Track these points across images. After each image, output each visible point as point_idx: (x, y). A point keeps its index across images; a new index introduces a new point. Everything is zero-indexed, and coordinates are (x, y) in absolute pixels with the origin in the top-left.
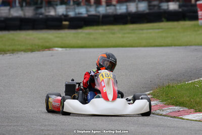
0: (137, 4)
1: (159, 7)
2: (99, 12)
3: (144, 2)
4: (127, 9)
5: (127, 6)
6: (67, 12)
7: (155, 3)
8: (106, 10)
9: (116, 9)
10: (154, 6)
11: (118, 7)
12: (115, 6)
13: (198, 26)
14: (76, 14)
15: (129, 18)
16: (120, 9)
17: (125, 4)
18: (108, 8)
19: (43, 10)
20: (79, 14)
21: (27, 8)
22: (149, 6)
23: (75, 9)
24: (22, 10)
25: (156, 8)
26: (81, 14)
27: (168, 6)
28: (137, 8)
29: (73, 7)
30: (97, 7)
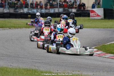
0: (59, 9)
1: (68, 10)
2: (42, 12)
3: (61, 8)
4: (54, 11)
5: (54, 9)
6: (28, 11)
7: (66, 9)
8: (45, 11)
9: (49, 11)
10: (66, 10)
11: (50, 10)
12: (49, 9)
13: (90, 19)
14: (32, 12)
15: (57, 15)
16: (51, 11)
17: (53, 9)
18: (46, 10)
19: (18, 10)
20: (33, 12)
21: (11, 9)
22: (64, 10)
23: (32, 10)
24: (9, 10)
25: (67, 11)
26: (34, 12)
27: (72, 10)
28: (58, 10)
29: (31, 9)
30: (41, 9)
